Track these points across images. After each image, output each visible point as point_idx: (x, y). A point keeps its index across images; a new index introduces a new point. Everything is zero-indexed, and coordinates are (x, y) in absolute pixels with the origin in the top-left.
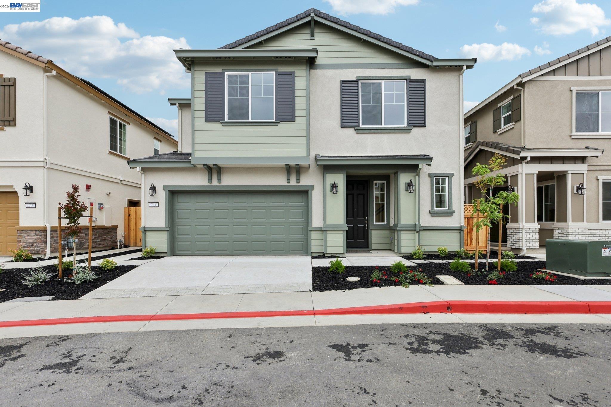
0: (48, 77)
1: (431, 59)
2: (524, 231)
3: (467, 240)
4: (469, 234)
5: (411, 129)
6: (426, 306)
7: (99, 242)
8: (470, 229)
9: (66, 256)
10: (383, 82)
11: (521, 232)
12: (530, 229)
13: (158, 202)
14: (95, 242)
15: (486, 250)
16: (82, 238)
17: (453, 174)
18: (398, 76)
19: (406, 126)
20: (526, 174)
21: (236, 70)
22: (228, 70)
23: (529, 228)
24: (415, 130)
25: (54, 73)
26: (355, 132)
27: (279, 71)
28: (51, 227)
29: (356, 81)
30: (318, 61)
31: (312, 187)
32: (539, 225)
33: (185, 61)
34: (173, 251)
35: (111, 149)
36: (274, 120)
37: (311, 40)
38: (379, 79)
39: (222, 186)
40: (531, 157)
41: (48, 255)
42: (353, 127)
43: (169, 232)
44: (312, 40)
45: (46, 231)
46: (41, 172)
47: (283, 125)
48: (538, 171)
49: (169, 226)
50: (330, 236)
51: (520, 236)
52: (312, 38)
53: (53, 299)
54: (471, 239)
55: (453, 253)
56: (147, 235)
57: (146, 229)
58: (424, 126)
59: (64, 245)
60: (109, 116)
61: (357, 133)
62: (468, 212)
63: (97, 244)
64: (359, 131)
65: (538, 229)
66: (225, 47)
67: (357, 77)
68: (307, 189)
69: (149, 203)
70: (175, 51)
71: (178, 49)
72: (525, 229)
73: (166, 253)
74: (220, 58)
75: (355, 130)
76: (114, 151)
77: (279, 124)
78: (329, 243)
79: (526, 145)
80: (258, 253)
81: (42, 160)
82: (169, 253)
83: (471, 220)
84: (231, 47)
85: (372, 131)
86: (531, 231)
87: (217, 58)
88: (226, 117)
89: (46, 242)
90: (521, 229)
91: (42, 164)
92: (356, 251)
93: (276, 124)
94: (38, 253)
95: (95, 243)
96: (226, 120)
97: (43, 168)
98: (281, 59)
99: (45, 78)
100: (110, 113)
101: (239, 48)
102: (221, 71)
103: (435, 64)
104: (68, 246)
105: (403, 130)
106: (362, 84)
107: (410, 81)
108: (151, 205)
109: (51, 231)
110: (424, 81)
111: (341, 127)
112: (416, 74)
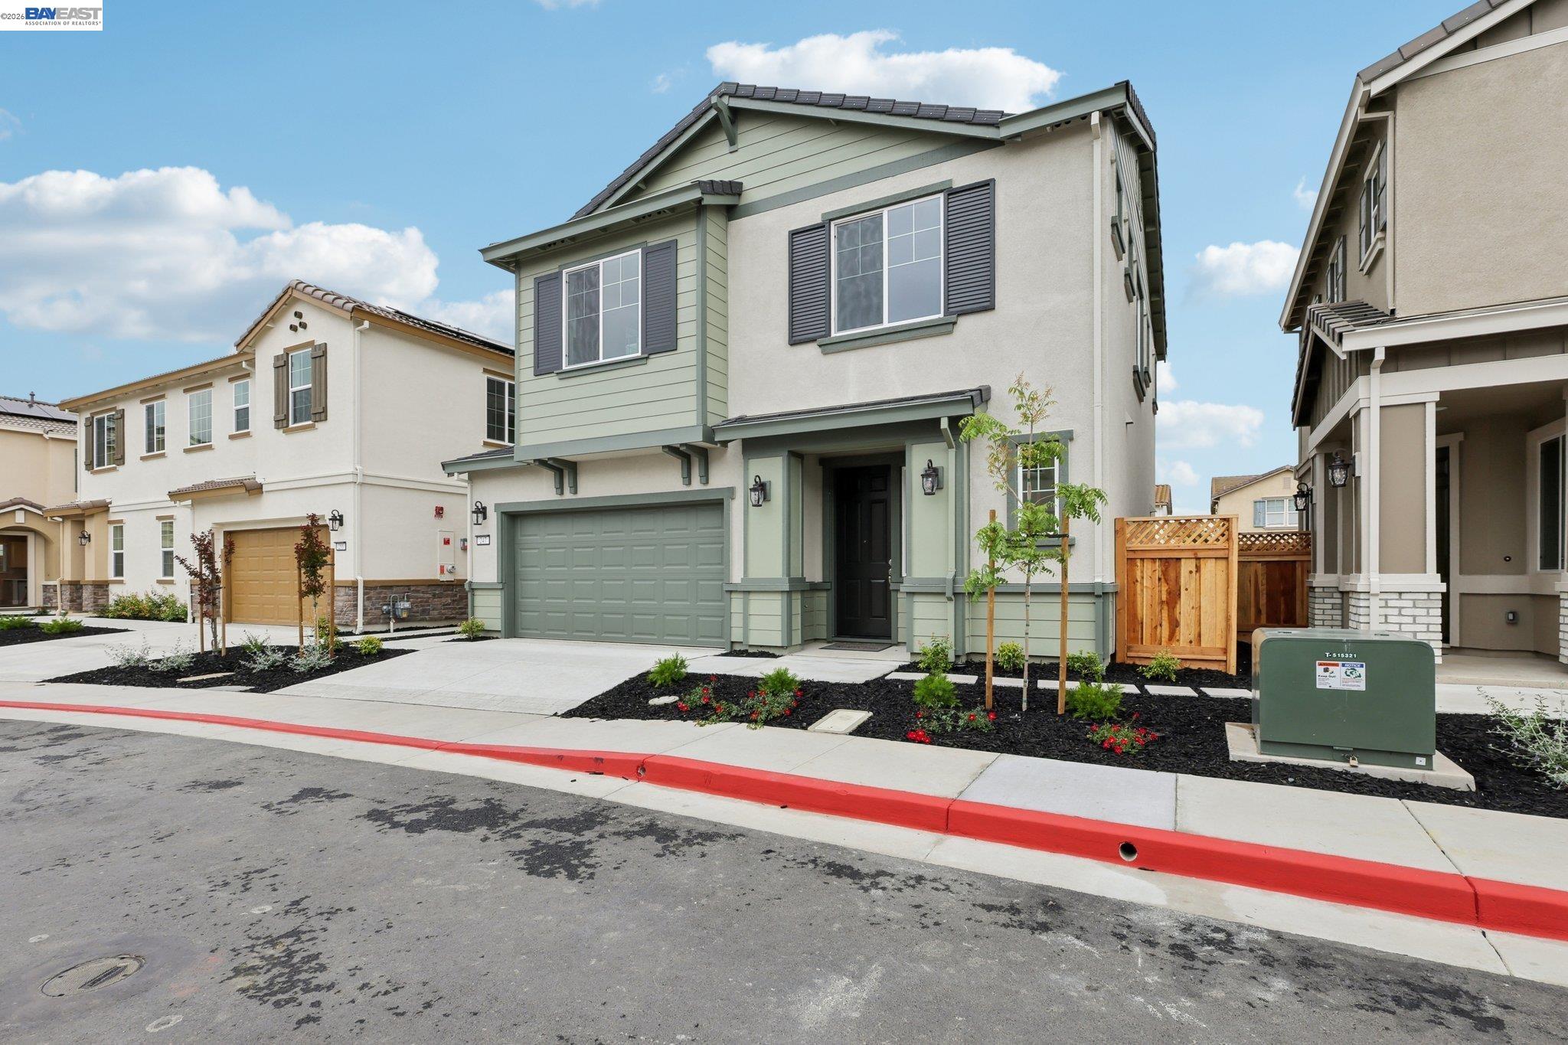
0: (361, 332)
1: (997, 119)
2: (1375, 603)
3: (1161, 625)
4: (1166, 607)
5: (954, 323)
6: (602, 760)
7: (460, 608)
8: (1169, 593)
9: (392, 630)
10: (885, 211)
11: (1362, 603)
12: (1404, 596)
13: (489, 536)
14: (454, 609)
15: (1224, 658)
16: (426, 602)
17: (1071, 432)
18: (918, 189)
19: (941, 315)
20: (1381, 407)
21: (580, 262)
22: (566, 266)
23: (1400, 593)
24: (967, 325)
25: (366, 324)
26: (819, 350)
27: (649, 245)
28: (365, 582)
29: (822, 227)
30: (749, 197)
31: (731, 491)
32: (1442, 582)
33: (508, 263)
34: (512, 629)
35: (489, 436)
36: (639, 354)
37: (731, 153)
38: (874, 206)
39: (580, 499)
40: (1387, 349)
41: (360, 628)
42: (813, 340)
43: (503, 591)
44: (733, 154)
45: (357, 587)
46: (351, 492)
47: (657, 362)
48: (1441, 393)
49: (502, 580)
50: (757, 604)
51: (1361, 617)
52: (733, 148)
53: (252, 691)
54: (1174, 624)
55: (1046, 662)
56: (475, 597)
57: (473, 587)
58: (991, 308)
59: (388, 612)
60: (486, 376)
61: (825, 353)
62: (1141, 542)
63: (457, 613)
64: (830, 347)
65: (1440, 597)
66: (578, 214)
67: (823, 215)
68: (720, 497)
69: (477, 537)
70: (481, 251)
71: (487, 246)
72: (1377, 595)
73: (500, 631)
74: (554, 243)
75: (820, 346)
76: (498, 439)
77: (649, 361)
78: (754, 623)
79: (1397, 308)
80: (613, 637)
81: (351, 470)
82: (503, 632)
83: (1172, 563)
84: (590, 211)
85: (858, 343)
86: (1410, 604)
87: (549, 245)
88: (564, 360)
89: (356, 606)
90: (1362, 596)
91: (350, 479)
92: (865, 645)
93: (644, 361)
94: (347, 625)
95: (454, 612)
96: (565, 368)
97: (352, 485)
98: (651, 218)
99: (357, 334)
100: (485, 371)
101: (602, 209)
102: (557, 270)
103: (1005, 132)
104: (394, 614)
105: (932, 329)
106: (840, 227)
107: (951, 193)
108: (480, 541)
109: (365, 588)
110: (988, 184)
111: (791, 345)
112: (963, 170)
